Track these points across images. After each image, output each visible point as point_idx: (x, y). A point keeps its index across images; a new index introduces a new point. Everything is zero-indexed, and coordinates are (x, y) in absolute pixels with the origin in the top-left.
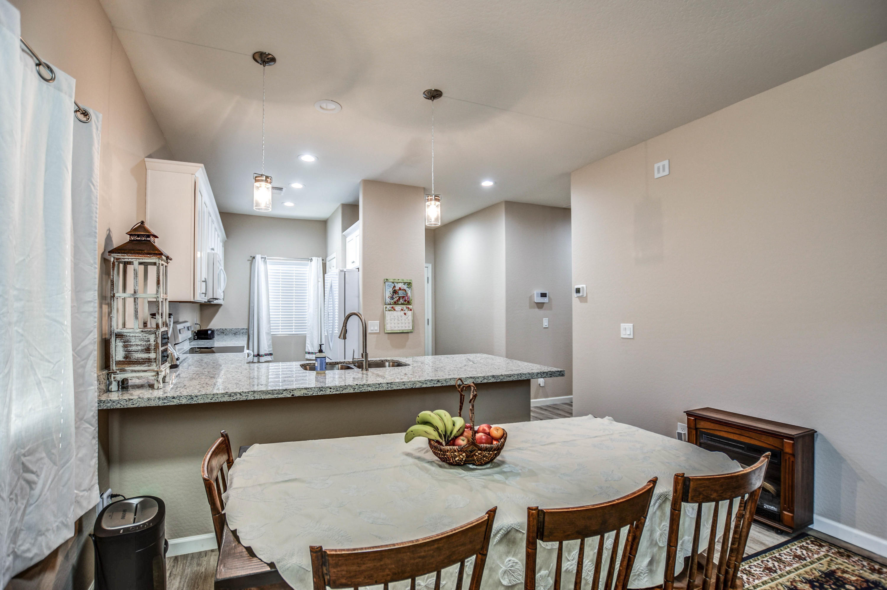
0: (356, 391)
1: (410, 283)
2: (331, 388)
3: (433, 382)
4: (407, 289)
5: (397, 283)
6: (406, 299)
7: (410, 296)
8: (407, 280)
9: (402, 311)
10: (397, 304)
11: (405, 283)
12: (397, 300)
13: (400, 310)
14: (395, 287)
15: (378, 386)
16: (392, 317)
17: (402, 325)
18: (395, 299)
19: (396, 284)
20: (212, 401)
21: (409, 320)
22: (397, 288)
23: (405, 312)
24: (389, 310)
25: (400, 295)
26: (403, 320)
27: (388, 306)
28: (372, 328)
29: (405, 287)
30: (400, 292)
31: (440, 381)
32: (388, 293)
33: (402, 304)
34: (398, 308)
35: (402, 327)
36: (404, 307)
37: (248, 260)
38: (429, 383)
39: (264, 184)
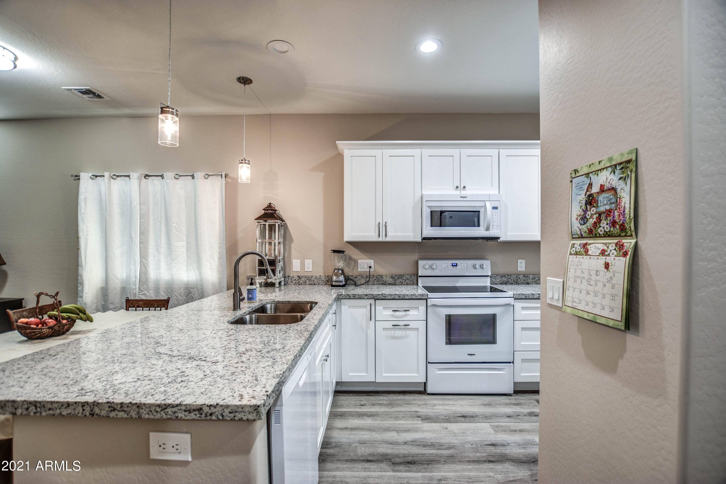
1: (629, 163)
4: (620, 186)
5: (597, 172)
6: (616, 218)
7: (627, 206)
8: (622, 154)
9: (600, 257)
10: (594, 237)
11: (616, 167)
12: (595, 225)
13: (599, 252)
14: (590, 185)
16: (578, 272)
17: (596, 300)
18: (591, 223)
19: (594, 178)
21: (613, 287)
22: (595, 188)
23: (608, 259)
24: (577, 254)
25: (601, 209)
26: (599, 286)
27: (577, 243)
28: (551, 294)
29: (613, 180)
30: (602, 198)
32: (577, 205)
33: (608, 235)
34: (596, 246)
35: (594, 305)
36: (609, 244)
39: (245, 165)
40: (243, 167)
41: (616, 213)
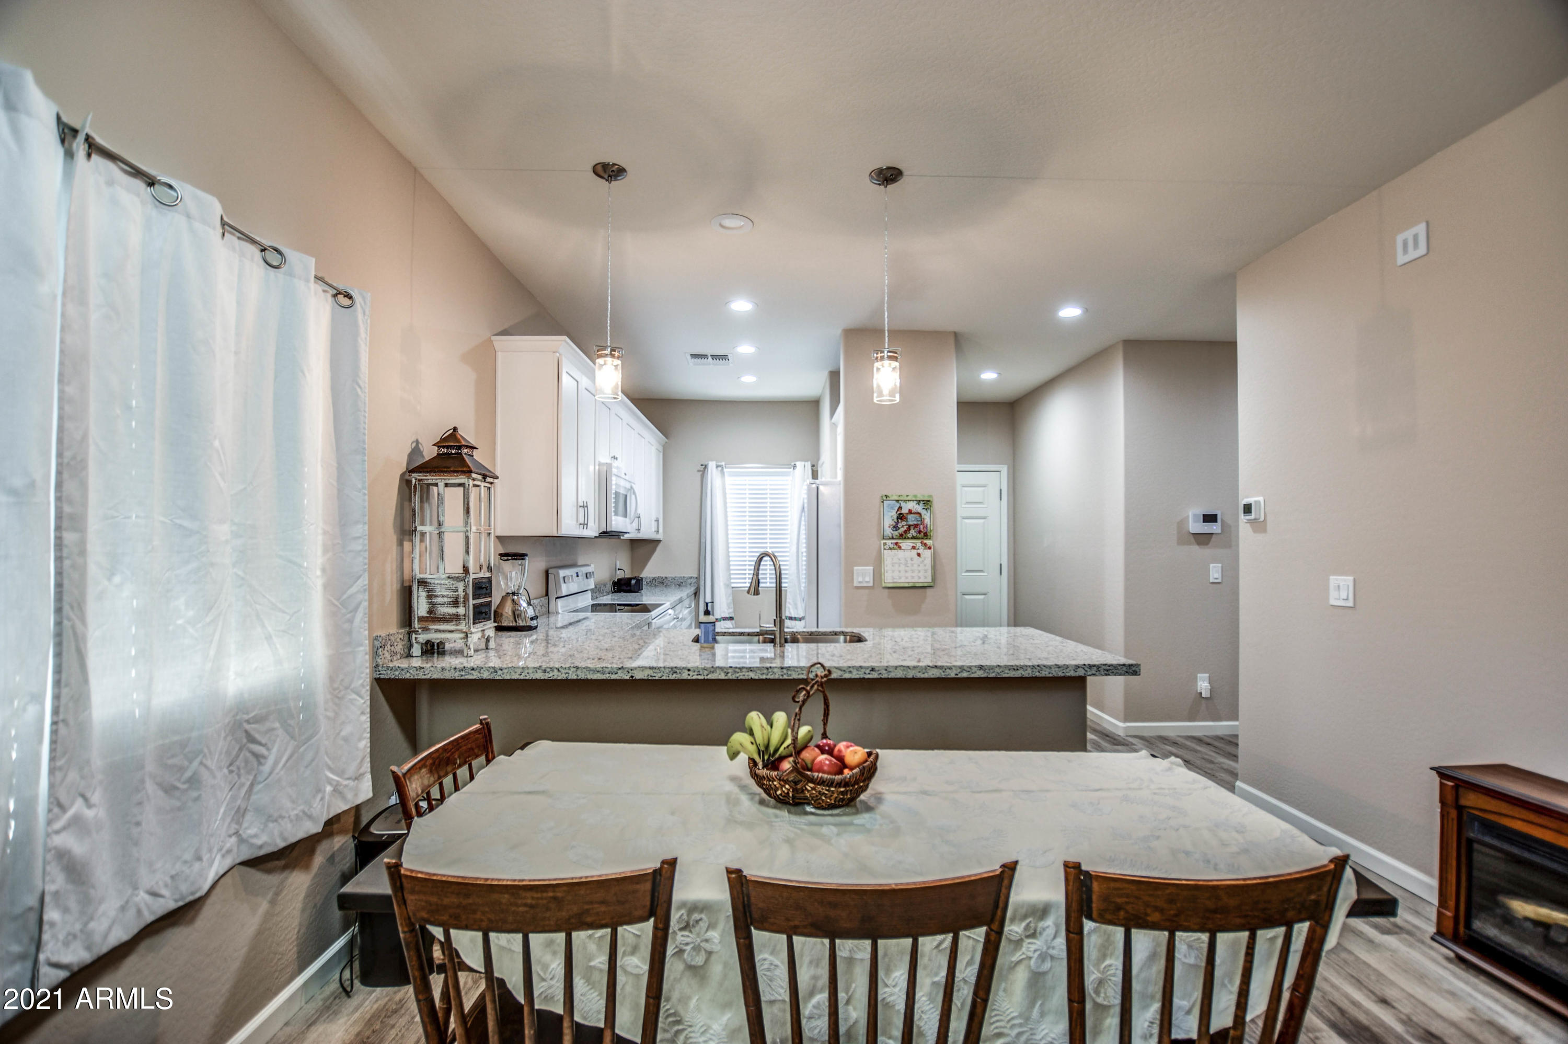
0: (730, 676)
1: (929, 501)
2: (689, 670)
3: (863, 670)
4: (923, 512)
5: (905, 501)
6: (922, 529)
7: (929, 523)
8: (924, 496)
9: (913, 550)
10: (905, 538)
11: (919, 502)
12: (905, 532)
13: (910, 548)
14: (900, 508)
15: (765, 671)
16: (895, 560)
17: (914, 574)
18: (902, 530)
19: (903, 504)
20: (521, 677)
21: (925, 566)
22: (905, 511)
23: (919, 551)
24: (890, 549)
25: (911, 523)
26: (915, 567)
27: (889, 542)
28: (860, 579)
29: (919, 508)
30: (910, 517)
31: (877, 669)
32: (889, 519)
33: (914, 538)
34: (907, 544)
35: (913, 577)
36: (918, 543)
37: (699, 471)
38: (855, 672)
39: (609, 360)
40: (605, 364)
41: (922, 527)
